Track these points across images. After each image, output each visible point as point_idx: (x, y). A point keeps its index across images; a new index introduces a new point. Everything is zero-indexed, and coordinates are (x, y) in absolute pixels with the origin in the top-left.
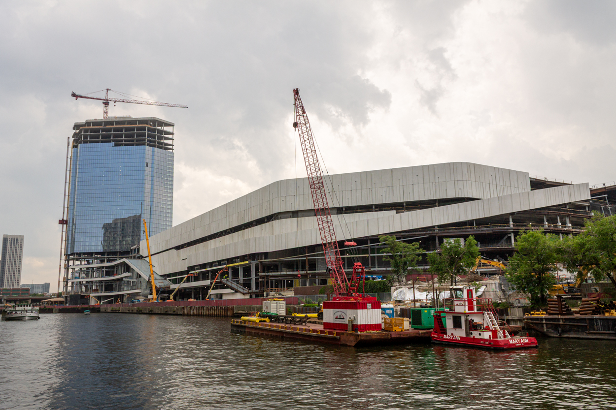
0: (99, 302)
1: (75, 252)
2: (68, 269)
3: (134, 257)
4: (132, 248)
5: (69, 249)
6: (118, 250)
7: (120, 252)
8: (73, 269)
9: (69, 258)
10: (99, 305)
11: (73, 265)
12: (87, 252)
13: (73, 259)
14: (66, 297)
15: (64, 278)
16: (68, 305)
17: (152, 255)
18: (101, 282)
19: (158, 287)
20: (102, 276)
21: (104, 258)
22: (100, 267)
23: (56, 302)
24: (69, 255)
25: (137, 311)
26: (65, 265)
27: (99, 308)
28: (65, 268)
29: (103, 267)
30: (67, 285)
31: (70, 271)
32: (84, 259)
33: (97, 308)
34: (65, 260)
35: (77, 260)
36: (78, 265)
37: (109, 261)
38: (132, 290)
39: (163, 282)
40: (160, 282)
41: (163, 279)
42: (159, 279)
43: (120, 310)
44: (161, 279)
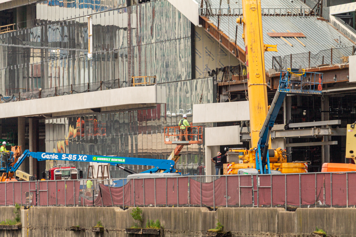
19: (268, 67)
25: (133, 234)
38: (97, 90)
39: (301, 37)
40: (279, 37)
41: (300, 15)
42: (273, 15)
43: (23, 226)
44: (288, 15)
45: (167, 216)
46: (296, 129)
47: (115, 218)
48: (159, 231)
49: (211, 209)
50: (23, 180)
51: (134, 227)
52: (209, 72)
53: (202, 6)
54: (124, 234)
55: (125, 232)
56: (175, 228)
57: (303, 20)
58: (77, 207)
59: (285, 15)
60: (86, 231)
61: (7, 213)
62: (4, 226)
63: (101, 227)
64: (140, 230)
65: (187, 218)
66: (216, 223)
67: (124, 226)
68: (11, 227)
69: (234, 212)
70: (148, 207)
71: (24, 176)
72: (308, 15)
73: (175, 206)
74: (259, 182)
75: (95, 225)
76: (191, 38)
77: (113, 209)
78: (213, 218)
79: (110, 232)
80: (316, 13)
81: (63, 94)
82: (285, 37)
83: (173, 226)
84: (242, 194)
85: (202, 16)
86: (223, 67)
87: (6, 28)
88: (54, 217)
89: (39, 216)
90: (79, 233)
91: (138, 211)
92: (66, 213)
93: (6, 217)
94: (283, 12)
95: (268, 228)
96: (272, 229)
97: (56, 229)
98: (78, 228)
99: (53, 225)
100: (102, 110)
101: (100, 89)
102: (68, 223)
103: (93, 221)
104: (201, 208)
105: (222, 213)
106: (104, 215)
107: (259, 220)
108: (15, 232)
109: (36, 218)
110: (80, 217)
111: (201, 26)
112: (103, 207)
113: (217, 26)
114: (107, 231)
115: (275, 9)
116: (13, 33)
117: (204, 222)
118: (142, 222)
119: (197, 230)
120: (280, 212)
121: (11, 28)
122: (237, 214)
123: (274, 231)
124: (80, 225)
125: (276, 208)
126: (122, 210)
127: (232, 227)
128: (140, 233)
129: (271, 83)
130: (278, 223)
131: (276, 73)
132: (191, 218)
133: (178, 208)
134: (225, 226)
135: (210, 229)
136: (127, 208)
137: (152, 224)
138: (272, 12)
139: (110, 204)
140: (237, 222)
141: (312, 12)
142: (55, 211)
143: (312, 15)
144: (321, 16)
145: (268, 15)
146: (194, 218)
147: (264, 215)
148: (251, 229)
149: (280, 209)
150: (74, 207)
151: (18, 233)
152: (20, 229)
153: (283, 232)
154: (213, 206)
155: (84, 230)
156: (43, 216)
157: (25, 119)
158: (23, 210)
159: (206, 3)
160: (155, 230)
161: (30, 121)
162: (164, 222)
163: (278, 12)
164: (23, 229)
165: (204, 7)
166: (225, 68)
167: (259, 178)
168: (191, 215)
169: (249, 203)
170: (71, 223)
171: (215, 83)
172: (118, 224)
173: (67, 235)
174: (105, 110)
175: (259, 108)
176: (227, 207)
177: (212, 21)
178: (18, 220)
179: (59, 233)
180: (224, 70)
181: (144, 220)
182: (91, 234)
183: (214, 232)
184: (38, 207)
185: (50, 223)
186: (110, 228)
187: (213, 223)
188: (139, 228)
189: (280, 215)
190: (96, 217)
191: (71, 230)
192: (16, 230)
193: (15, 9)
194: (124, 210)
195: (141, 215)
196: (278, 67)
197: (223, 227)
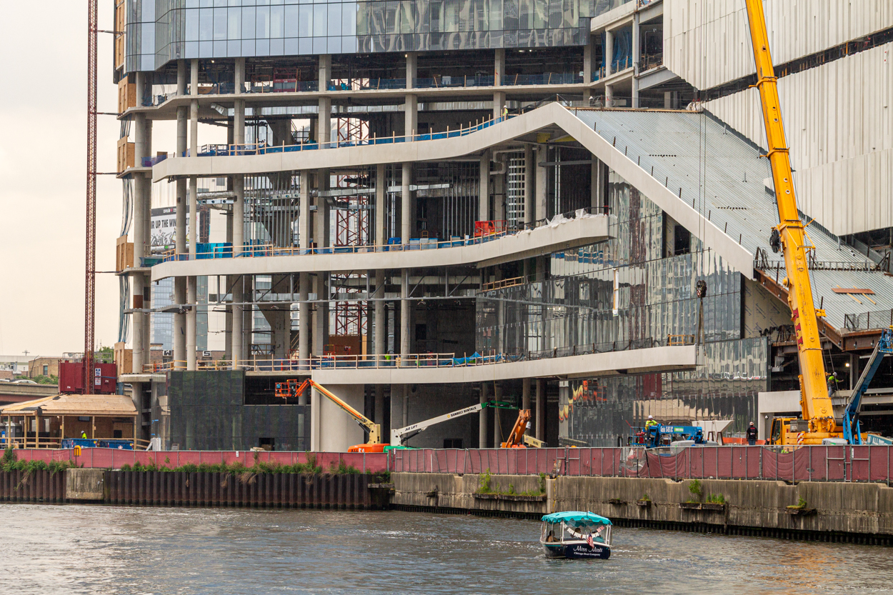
0: (375, 430)
1: (190, 52)
2: (145, 181)
3: (622, 93)
4: (596, 24)
5: (148, 34)
6: (499, 43)
7: (509, 53)
8: (180, 179)
9: (147, 98)
10: (379, 453)
11: (184, 152)
12: (277, 51)
13: (179, 111)
14: (145, 389)
15: (123, 249)
16: (157, 444)
17: (781, 71)
18: (385, 279)
19: (838, 326)
20: (392, 240)
21: (400, 100)
22: (372, 169)
23: (77, 423)
24: (150, 79)
25: (688, 509)
26: (126, 150)
27: (386, 477)
28: (126, 176)
29: (392, 172)
30: (143, 299)
31: (164, 195)
32: (257, 104)
33: (371, 478)
34: (125, 117)
35: (208, 114)
36: (213, 152)
37: (429, 124)
38: (624, 350)
39: (869, 293)
40: (845, 294)
41: (866, 270)
42: (835, 269)
43: (549, 497)
44: (852, 269)
45: (734, 490)
46: (873, 395)
47: (666, 491)
48: (724, 507)
49: (787, 482)
50: (533, 446)
51: (690, 502)
52: (760, 332)
53: (757, 258)
54: (678, 509)
55: (680, 507)
56: (743, 504)
57: (868, 275)
58: (617, 477)
59: (848, 270)
60: (629, 504)
61: (529, 483)
62: (526, 497)
63: (647, 500)
64: (699, 505)
65: (758, 493)
66: (798, 499)
67: (678, 499)
68: (534, 498)
69: (820, 488)
70: (708, 480)
71: (534, 442)
72: (874, 270)
73: (743, 478)
74: (853, 454)
75: (641, 498)
76: (741, 294)
77: (664, 481)
78: (793, 493)
79: (659, 507)
80: (882, 268)
81: (583, 353)
82: (852, 294)
83: (740, 501)
84: (830, 467)
85: (756, 269)
86: (779, 326)
87: (513, 280)
88: (588, 489)
89: (569, 487)
90: (620, 506)
91: (697, 484)
92: (604, 484)
93: (527, 486)
94: (846, 266)
95: (864, 506)
96: (870, 508)
97: (591, 502)
98: (619, 501)
99: (587, 497)
100: (629, 372)
101: (628, 348)
102: (605, 495)
103: (638, 494)
104: (778, 482)
105: (804, 487)
106: (651, 488)
107: (853, 496)
108: (538, 504)
109: (565, 489)
110: (621, 489)
111: (755, 280)
112: (650, 479)
113: (776, 280)
114: (656, 505)
115: (837, 263)
116: (522, 286)
117: (782, 497)
118: (701, 496)
119: (772, 506)
120: (882, 488)
121: (518, 281)
122: (825, 489)
123: (873, 510)
124: (621, 497)
125: (875, 483)
126: (674, 482)
127: (818, 503)
128: (698, 508)
129: (842, 343)
130: (878, 501)
131: (849, 332)
132: (764, 493)
133: (746, 481)
134: (808, 502)
135: (789, 505)
136: (681, 480)
137: (714, 498)
138: (834, 266)
139: (659, 475)
140: (825, 498)
141: (878, 266)
142: (589, 482)
143: (877, 270)
144: (888, 271)
145: (829, 269)
146: (768, 493)
147: (860, 491)
148: (843, 507)
149: (881, 484)
150: (612, 477)
151: (542, 505)
152: (545, 500)
153: (885, 511)
154: (791, 479)
155: (626, 504)
156: (575, 487)
157: (532, 380)
158: (548, 480)
159: (762, 256)
160: (718, 505)
161: (538, 383)
162: (729, 496)
163: (840, 266)
164: (549, 501)
165: (760, 259)
166: (781, 327)
167: (853, 449)
168: (764, 489)
169: (839, 478)
170: (610, 496)
171: (769, 344)
172: (670, 497)
173: (604, 509)
174: (633, 372)
175: (817, 374)
176: (810, 482)
177: (770, 275)
178: (543, 490)
179: (594, 506)
180: (780, 329)
181: (703, 493)
182: (635, 508)
183: (795, 509)
184: (568, 477)
185: (583, 495)
186: (660, 502)
187: (794, 498)
188: (697, 503)
189: (881, 492)
190: (642, 490)
191: (610, 503)
192: (540, 502)
193: (523, 260)
194: (678, 481)
195: (699, 488)
196: (851, 326)
197: (806, 504)
